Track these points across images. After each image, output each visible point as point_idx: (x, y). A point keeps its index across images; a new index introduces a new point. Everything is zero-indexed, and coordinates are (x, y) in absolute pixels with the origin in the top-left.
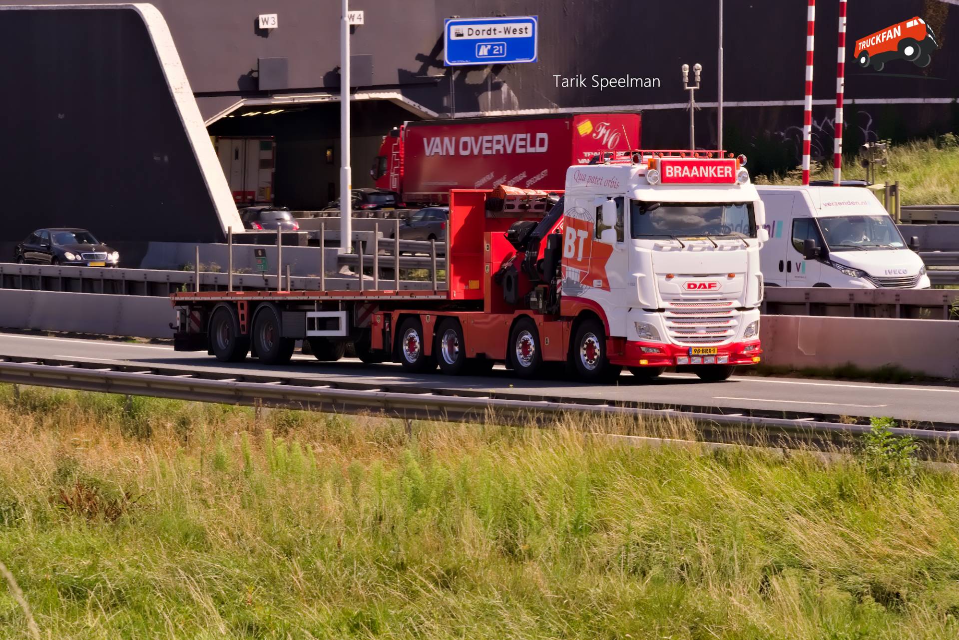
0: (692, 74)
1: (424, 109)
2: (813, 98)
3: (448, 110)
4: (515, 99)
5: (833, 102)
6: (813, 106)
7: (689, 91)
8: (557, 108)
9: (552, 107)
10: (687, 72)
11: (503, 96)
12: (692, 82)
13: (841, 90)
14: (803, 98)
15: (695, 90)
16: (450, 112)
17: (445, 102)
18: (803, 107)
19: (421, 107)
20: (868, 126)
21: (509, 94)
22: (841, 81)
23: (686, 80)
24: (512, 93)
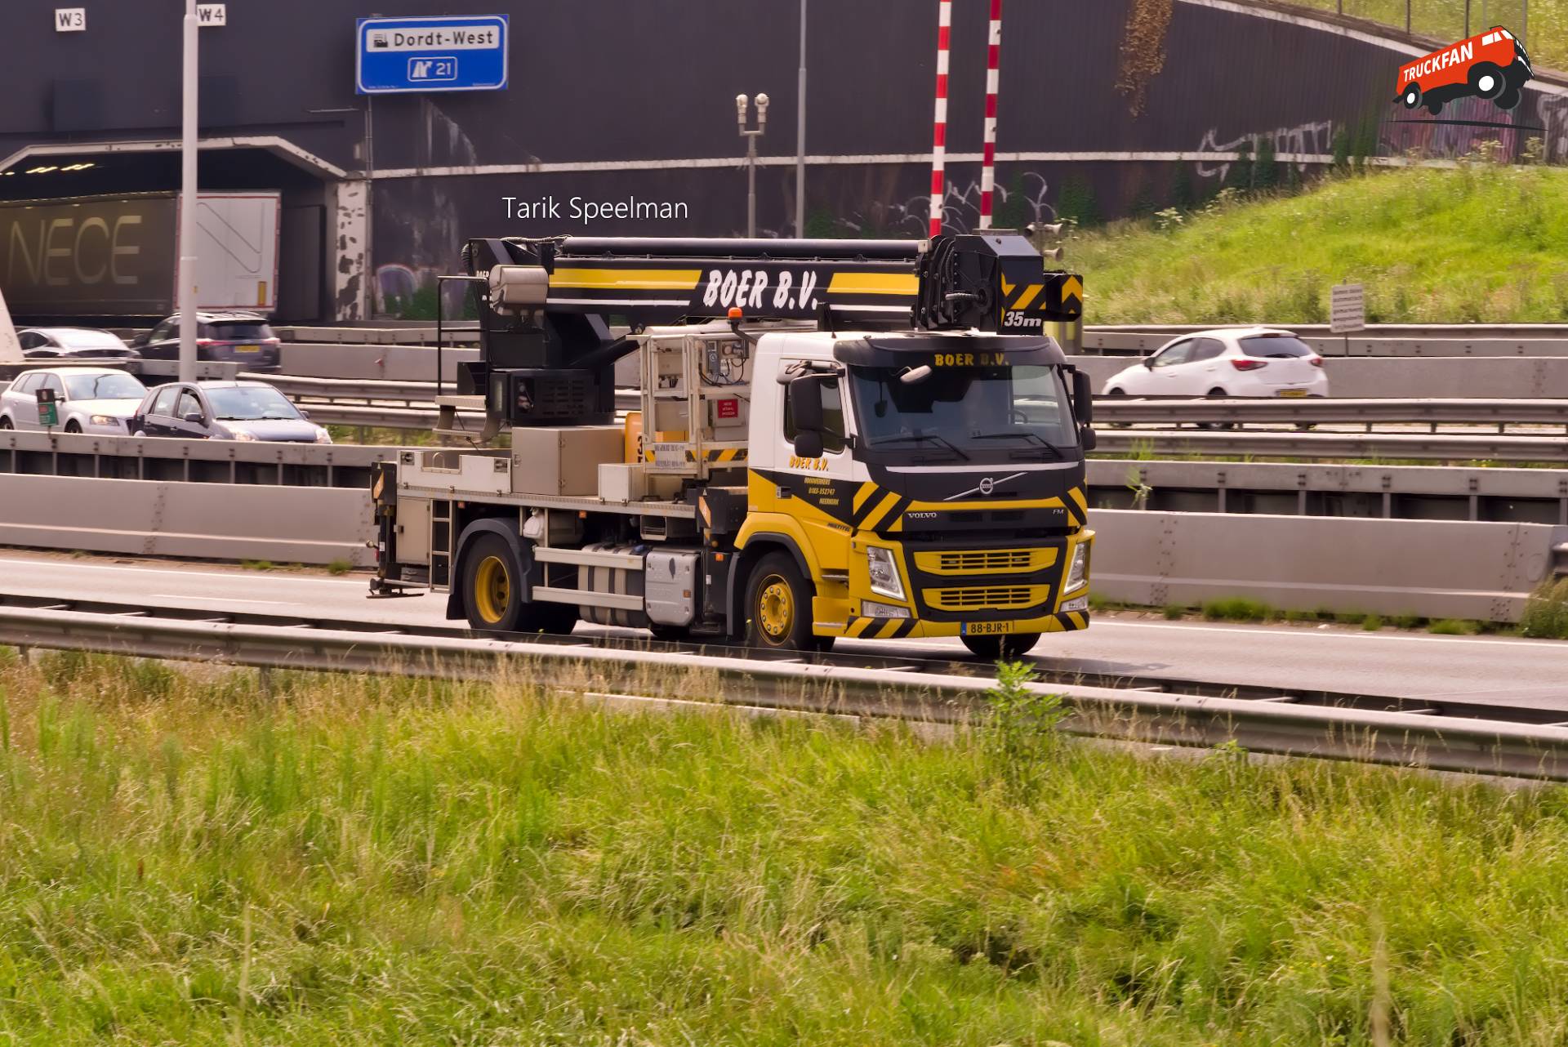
0: (752, 110)
1: (322, 164)
2: (947, 151)
3: (360, 165)
4: (470, 148)
5: (979, 157)
6: (946, 164)
7: (747, 137)
8: (538, 163)
9: (531, 163)
10: (745, 106)
11: (452, 145)
12: (752, 122)
13: (989, 137)
14: (931, 151)
15: (757, 137)
16: (364, 169)
17: (358, 152)
18: (930, 165)
19: (318, 160)
20: (1041, 196)
21: (461, 141)
22: (990, 123)
23: (742, 119)
24: (467, 140)
